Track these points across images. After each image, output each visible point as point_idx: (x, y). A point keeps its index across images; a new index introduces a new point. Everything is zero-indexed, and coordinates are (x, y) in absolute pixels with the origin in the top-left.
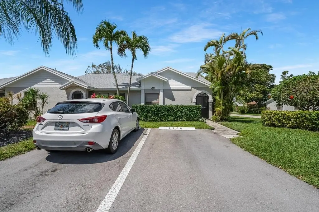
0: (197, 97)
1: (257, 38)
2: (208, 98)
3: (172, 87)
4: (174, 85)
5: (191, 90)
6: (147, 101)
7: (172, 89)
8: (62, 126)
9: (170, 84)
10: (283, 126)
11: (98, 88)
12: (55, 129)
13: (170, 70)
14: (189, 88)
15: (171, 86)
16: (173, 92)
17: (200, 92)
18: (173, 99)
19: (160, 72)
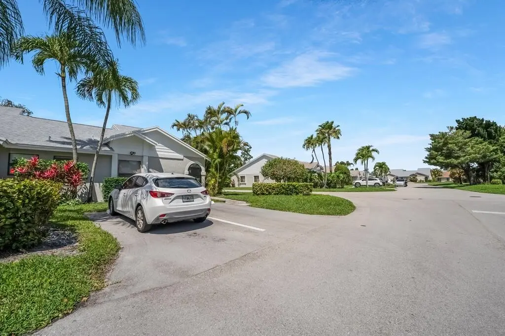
0: (190, 168)
1: (248, 118)
2: (200, 170)
3: (160, 154)
4: (162, 151)
5: (183, 160)
6: (120, 172)
7: (159, 156)
8: (188, 199)
9: (157, 150)
10: (270, 194)
11: (16, 144)
12: (183, 202)
13: (159, 131)
14: (181, 156)
15: (158, 153)
16: (162, 161)
17: (192, 162)
18: (161, 171)
19: (146, 132)
